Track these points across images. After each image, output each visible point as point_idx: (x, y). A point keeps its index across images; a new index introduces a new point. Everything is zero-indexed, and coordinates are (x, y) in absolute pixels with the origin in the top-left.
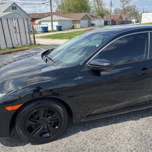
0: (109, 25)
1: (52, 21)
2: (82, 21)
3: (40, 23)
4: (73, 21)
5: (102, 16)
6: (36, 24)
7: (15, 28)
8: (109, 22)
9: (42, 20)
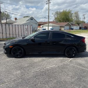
0: (83, 29)
1: (48, 26)
2: (65, 27)
3: (43, 27)
4: (60, 26)
5: (78, 24)
6: (41, 27)
7: (26, 29)
8: (83, 27)
9: (44, 25)
